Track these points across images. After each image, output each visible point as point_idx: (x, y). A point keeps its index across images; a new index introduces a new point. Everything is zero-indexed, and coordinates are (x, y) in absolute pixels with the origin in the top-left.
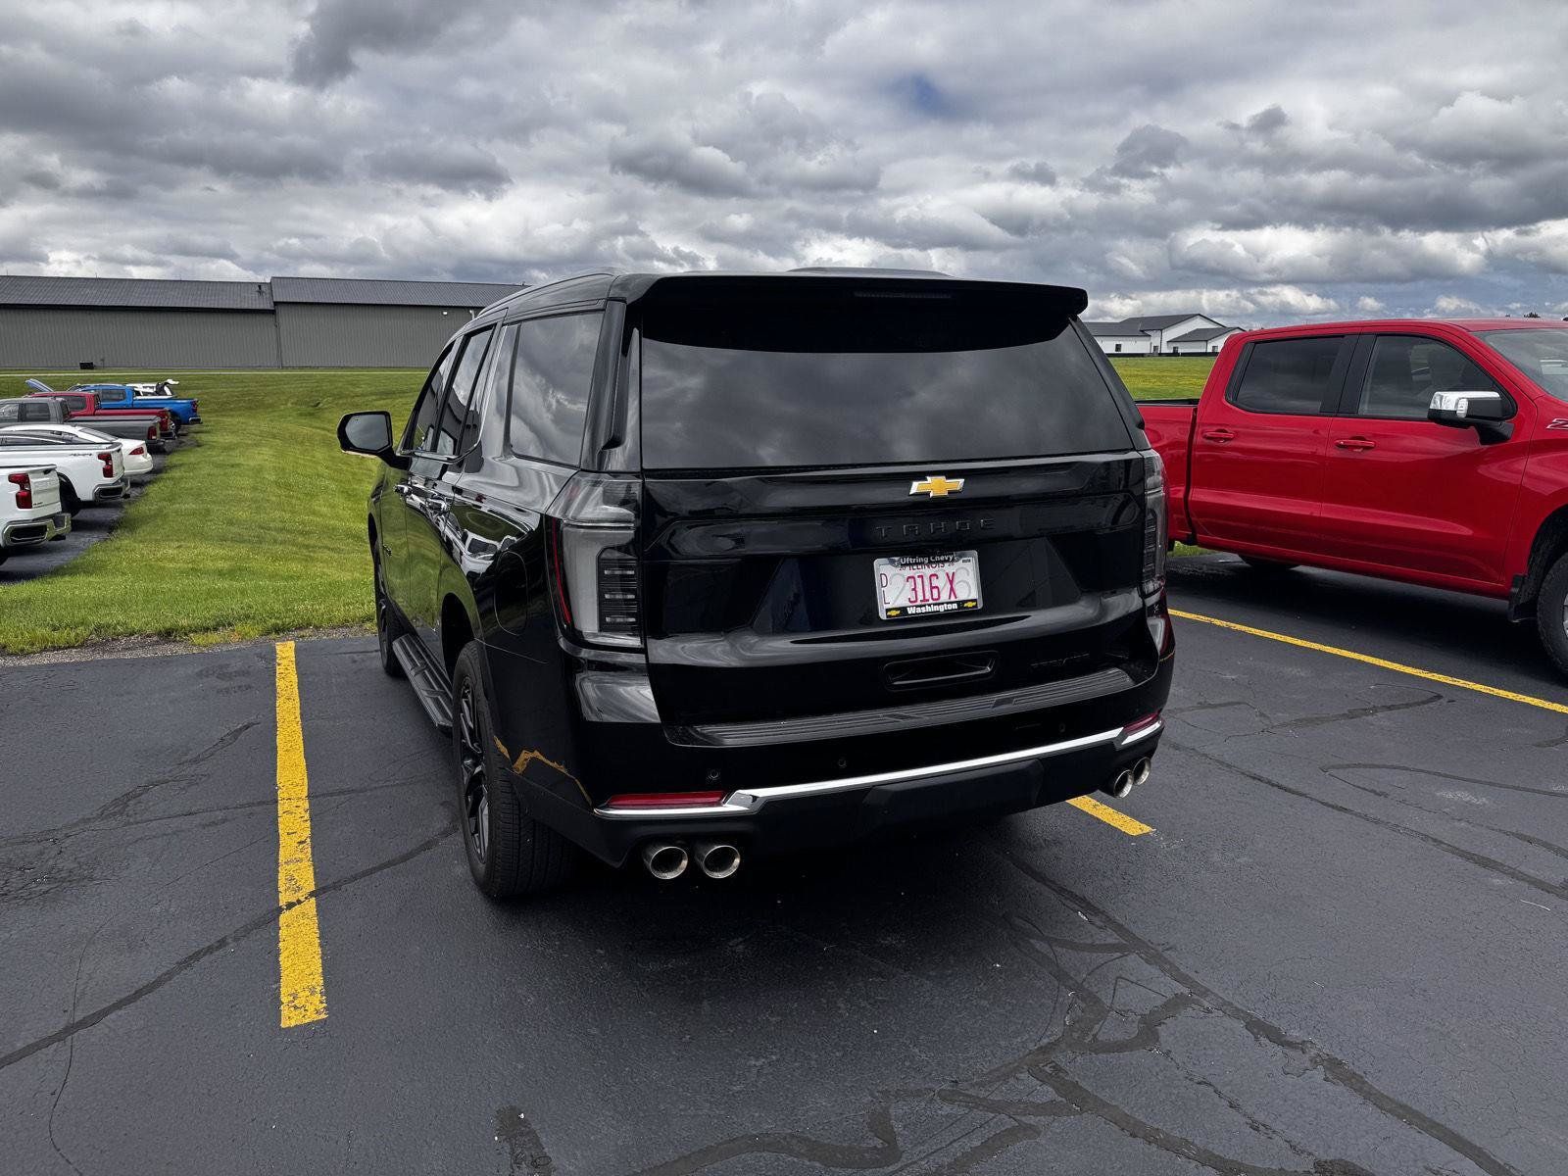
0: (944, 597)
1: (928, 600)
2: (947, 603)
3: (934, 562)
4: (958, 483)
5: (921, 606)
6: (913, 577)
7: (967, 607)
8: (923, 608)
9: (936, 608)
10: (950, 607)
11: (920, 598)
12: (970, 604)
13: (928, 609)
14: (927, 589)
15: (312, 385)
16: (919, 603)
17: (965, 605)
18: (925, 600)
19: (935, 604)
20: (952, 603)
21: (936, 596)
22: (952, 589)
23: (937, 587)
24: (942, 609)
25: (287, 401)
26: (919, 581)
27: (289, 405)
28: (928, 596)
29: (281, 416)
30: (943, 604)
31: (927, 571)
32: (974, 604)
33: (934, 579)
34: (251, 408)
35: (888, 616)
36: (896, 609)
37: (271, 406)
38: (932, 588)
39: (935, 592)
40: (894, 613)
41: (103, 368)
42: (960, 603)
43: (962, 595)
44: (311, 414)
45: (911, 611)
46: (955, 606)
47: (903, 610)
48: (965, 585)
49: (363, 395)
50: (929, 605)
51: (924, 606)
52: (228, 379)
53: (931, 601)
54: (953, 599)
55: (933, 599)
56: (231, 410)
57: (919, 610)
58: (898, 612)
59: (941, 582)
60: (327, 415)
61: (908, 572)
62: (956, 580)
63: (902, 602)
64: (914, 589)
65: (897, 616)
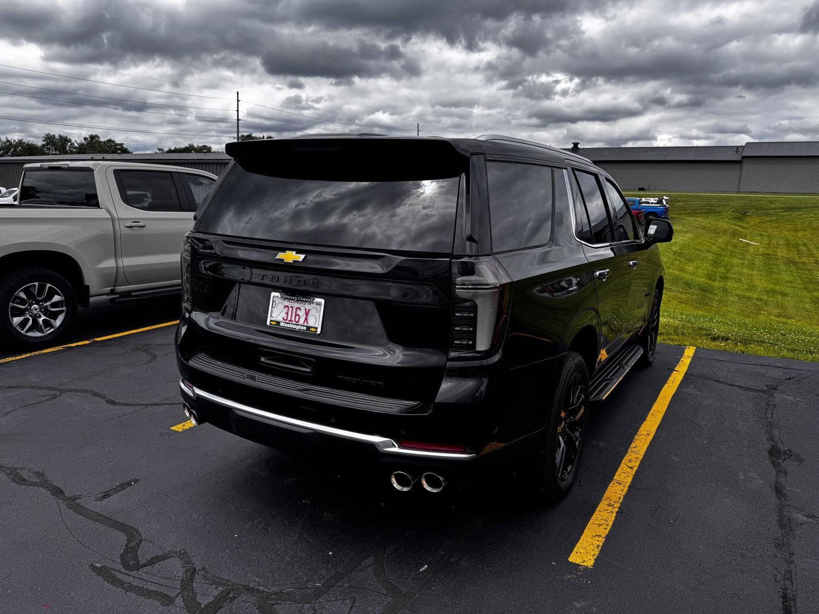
0: (301, 321)
1: (292, 321)
2: (301, 326)
3: (300, 301)
4: (301, 257)
5: (287, 323)
6: (287, 306)
7: (311, 331)
8: (288, 325)
9: (295, 327)
10: (302, 328)
11: (289, 319)
12: (313, 330)
13: (291, 326)
14: (294, 315)
15: (747, 202)
16: (287, 321)
17: (311, 329)
18: (291, 321)
19: (294, 324)
20: (304, 326)
21: (297, 320)
22: (306, 319)
23: (298, 315)
24: (297, 328)
25: (729, 210)
26: (290, 309)
27: (729, 212)
28: (293, 319)
29: (722, 218)
30: (299, 325)
31: (296, 305)
32: (315, 330)
33: (298, 310)
34: (708, 213)
35: (270, 324)
36: (275, 321)
37: (719, 212)
38: (296, 315)
39: (297, 317)
40: (273, 323)
41: (649, 190)
42: (308, 328)
43: (311, 322)
44: (739, 218)
45: (282, 324)
46: (305, 328)
47: (278, 323)
48: (314, 318)
49: (774, 209)
50: (292, 324)
51: (289, 324)
52: (701, 197)
53: (294, 322)
54: (305, 324)
55: (296, 322)
56: (697, 213)
57: (286, 325)
58: (276, 323)
59: (302, 313)
60: (749, 219)
61: (286, 303)
62: (310, 314)
63: (280, 319)
64: (287, 313)
65: (275, 325)
